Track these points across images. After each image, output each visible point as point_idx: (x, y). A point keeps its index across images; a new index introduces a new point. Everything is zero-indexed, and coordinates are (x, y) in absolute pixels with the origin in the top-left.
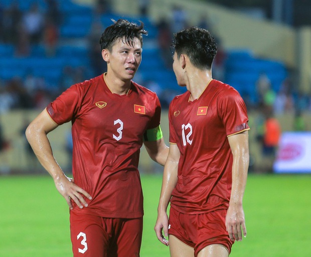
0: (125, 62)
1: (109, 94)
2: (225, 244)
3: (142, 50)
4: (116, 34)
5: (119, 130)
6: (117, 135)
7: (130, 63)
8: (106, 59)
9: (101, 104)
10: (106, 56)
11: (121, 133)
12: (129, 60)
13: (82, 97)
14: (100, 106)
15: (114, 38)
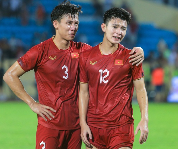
0: (69, 30)
1: (57, 50)
2: (130, 146)
3: (79, 22)
4: (64, 11)
5: (66, 72)
6: (66, 75)
7: (72, 30)
8: (56, 27)
9: (53, 57)
10: (56, 25)
11: (67, 74)
12: (72, 28)
13: (41, 53)
14: (52, 59)
15: (62, 14)
